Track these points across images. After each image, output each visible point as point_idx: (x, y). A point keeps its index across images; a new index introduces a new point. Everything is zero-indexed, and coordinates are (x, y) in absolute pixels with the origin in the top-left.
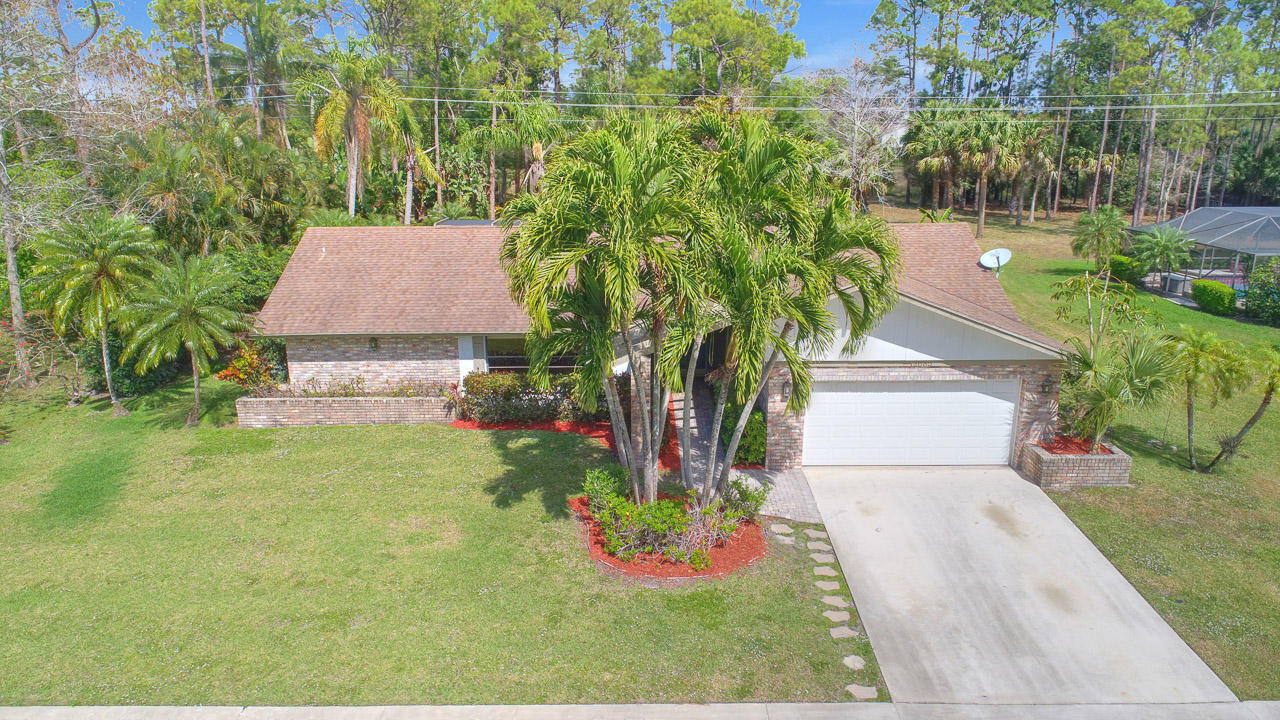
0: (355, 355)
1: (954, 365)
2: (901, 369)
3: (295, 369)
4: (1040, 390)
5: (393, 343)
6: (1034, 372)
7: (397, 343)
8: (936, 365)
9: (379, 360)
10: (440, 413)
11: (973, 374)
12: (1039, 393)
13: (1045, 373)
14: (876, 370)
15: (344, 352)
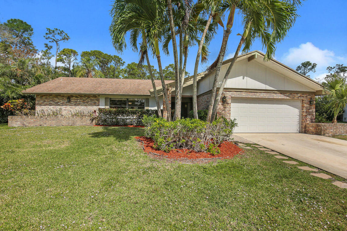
0: (61, 104)
1: (282, 92)
2: (264, 94)
3: (38, 108)
4: (309, 103)
5: (76, 100)
6: (306, 97)
7: (77, 100)
8: (275, 92)
9: (70, 106)
10: (89, 122)
11: (288, 96)
12: (309, 104)
13: (310, 97)
14: (255, 93)
15: (57, 103)
